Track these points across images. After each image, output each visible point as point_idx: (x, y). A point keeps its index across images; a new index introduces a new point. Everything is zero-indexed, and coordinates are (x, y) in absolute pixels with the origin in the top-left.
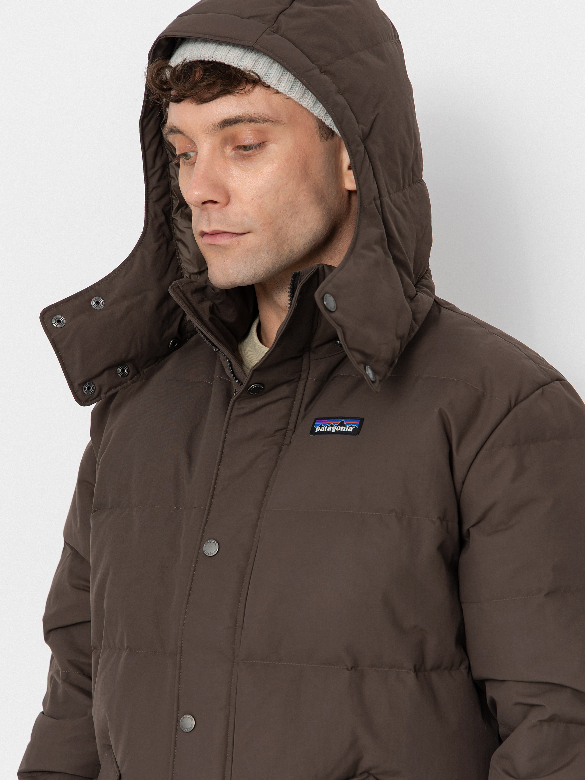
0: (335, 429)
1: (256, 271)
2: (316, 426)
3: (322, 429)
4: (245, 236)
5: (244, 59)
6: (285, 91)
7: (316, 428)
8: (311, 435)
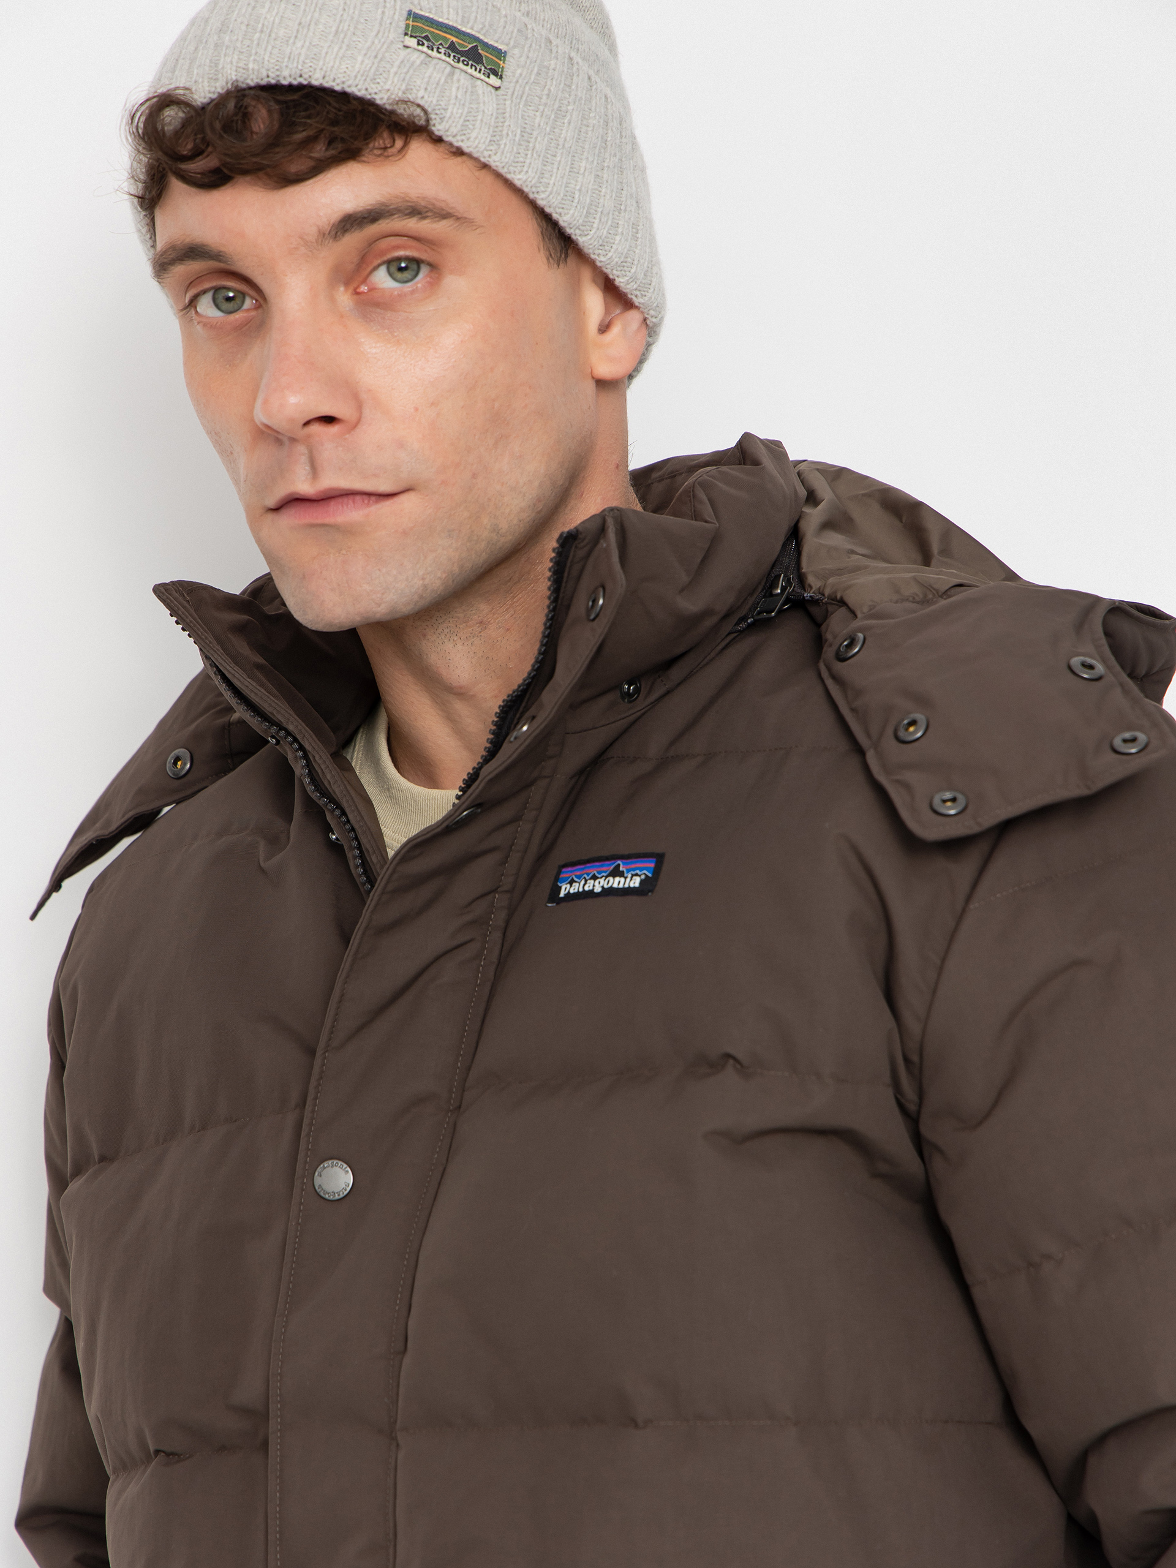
0: (601, 884)
1: (427, 582)
2: (561, 883)
3: (575, 888)
4: (396, 499)
5: (380, 76)
6: (477, 149)
7: (560, 888)
8: (550, 905)
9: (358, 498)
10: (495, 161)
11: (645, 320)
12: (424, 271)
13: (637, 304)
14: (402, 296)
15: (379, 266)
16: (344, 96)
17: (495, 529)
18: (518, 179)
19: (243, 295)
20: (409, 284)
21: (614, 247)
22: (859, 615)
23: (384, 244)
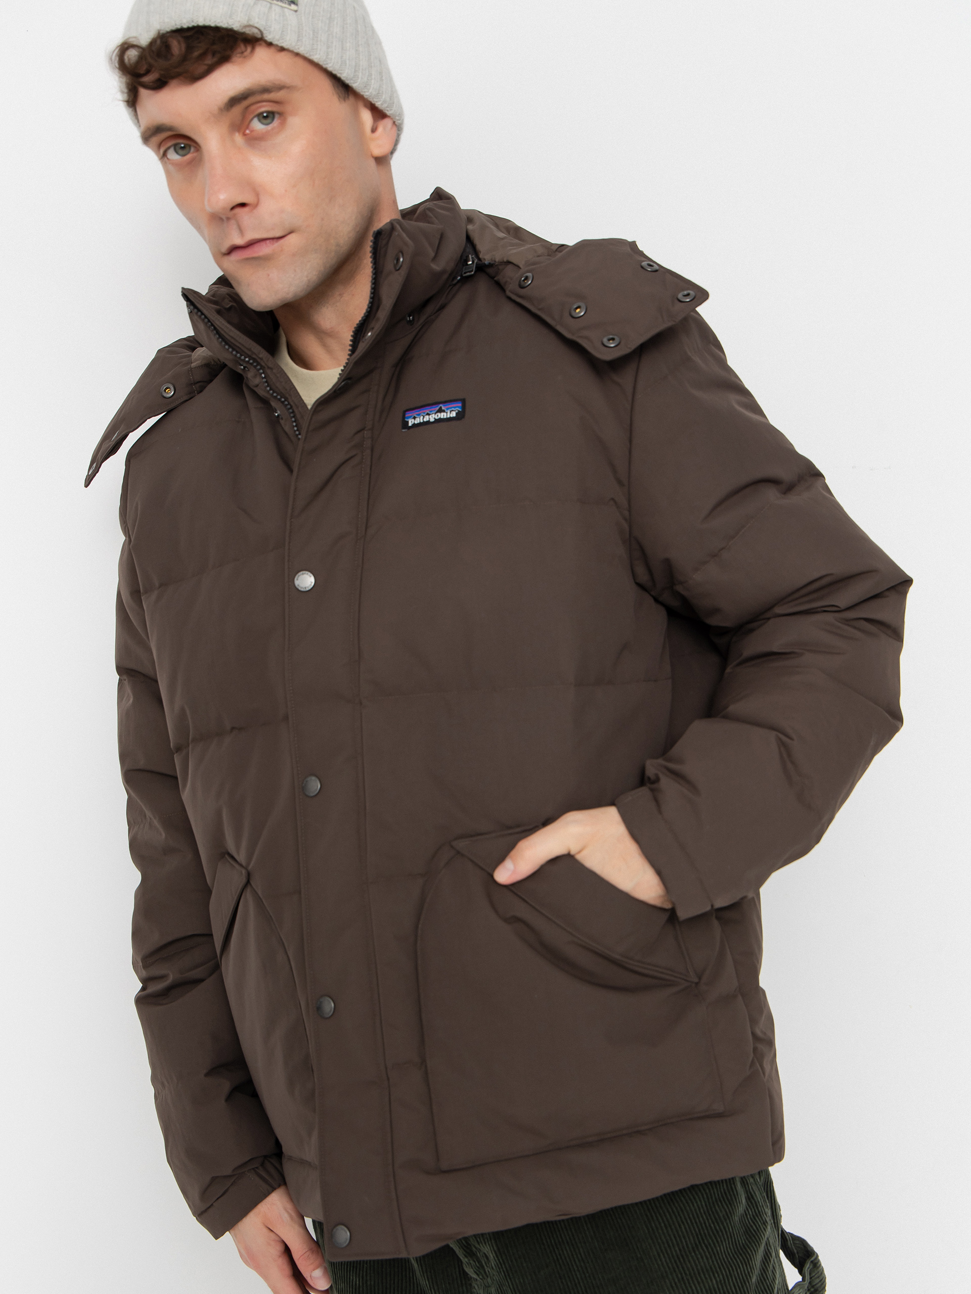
0: (433, 417)
2: (407, 419)
3: (417, 421)
4: (286, 238)
7: (408, 422)
8: (404, 430)
9: (268, 241)
10: (302, 50)
11: (394, 122)
12: (277, 116)
13: (388, 115)
14: (267, 132)
15: (252, 119)
16: (217, 29)
17: (338, 245)
18: (316, 58)
19: (190, 146)
20: (271, 125)
21: (372, 86)
22: (521, 266)
23: (253, 107)
